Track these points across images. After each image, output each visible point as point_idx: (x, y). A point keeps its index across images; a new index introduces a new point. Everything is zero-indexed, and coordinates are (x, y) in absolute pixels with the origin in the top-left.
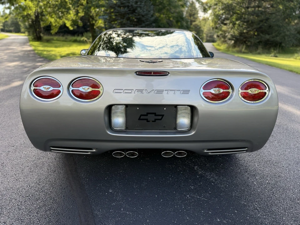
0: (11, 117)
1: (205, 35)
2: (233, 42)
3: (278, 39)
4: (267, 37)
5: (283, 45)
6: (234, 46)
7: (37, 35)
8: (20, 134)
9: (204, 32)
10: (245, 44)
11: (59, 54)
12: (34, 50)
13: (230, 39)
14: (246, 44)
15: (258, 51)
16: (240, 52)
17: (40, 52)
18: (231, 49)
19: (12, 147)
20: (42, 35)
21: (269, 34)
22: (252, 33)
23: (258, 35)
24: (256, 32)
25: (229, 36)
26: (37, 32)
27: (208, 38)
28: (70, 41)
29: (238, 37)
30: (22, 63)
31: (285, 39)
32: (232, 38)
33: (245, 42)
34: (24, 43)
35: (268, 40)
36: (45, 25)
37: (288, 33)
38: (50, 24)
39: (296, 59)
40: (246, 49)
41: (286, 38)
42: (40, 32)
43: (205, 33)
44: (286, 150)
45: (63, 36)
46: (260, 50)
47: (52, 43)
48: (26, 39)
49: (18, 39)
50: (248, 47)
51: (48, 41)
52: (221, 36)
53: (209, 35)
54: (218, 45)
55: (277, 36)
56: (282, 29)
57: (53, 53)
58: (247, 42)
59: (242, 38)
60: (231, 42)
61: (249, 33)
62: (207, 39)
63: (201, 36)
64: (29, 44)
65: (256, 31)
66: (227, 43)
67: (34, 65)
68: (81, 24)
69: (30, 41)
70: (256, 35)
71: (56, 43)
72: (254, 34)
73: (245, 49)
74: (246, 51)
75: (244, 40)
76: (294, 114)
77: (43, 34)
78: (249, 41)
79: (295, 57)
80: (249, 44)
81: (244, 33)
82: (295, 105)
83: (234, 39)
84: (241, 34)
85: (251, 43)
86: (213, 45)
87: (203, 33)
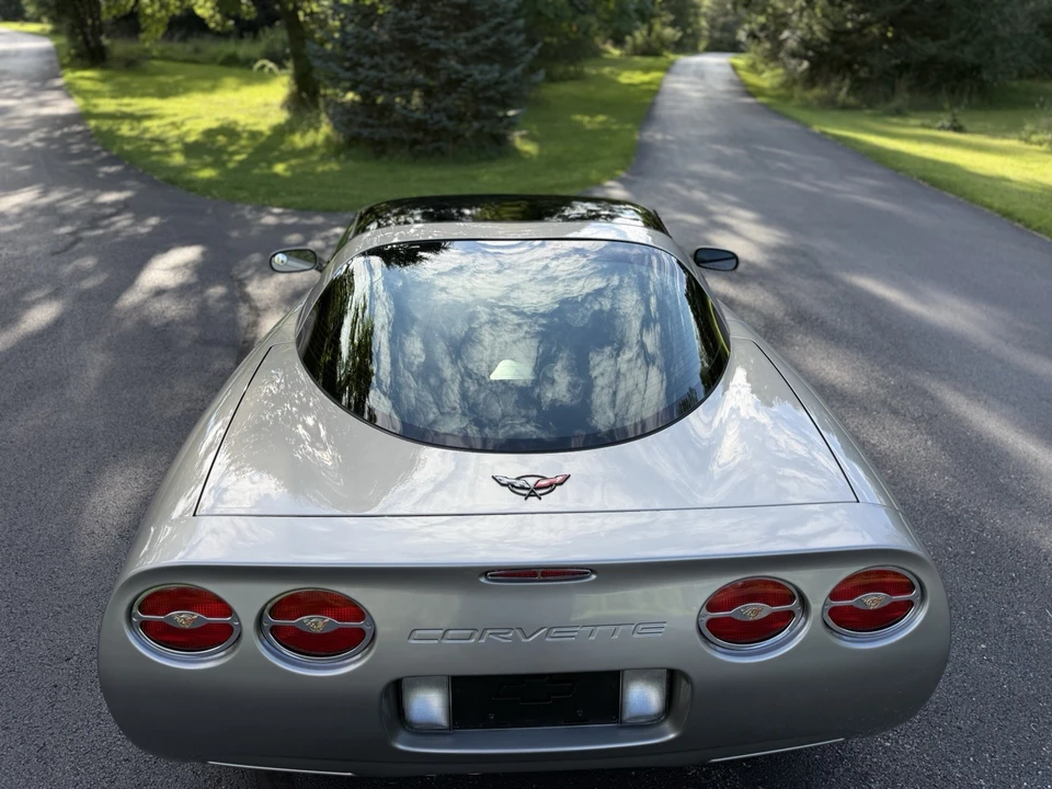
0: (43, 503)
1: (704, 23)
2: (806, 64)
3: (968, 55)
4: (931, 48)
5: (985, 76)
6: (811, 79)
7: (87, 42)
8: (82, 596)
9: (703, 10)
10: (848, 74)
11: (174, 133)
12: (81, 117)
13: (794, 55)
14: (854, 72)
15: (897, 102)
16: (830, 105)
17: (105, 125)
18: (798, 90)
19: (65, 665)
20: (105, 41)
21: (935, 38)
22: (875, 30)
23: (897, 39)
24: (891, 29)
25: (792, 44)
26: (88, 30)
27: (717, 35)
28: (212, 60)
29: (825, 49)
30: (45, 193)
31: (993, 52)
32: (803, 51)
33: (849, 65)
34: (42, 80)
35: (932, 60)
36: (114, 12)
37: (1004, 31)
38: (133, 7)
39: (1027, 141)
40: (852, 91)
41: (997, 49)
42: (99, 30)
43: (705, 15)
44: (973, 644)
45: (184, 39)
46: (902, 98)
47: (144, 72)
48: (47, 52)
49: (17, 54)
50: (858, 86)
51: (131, 65)
52: (762, 35)
53: (721, 20)
54: (753, 68)
55: (964, 42)
56: (983, 16)
57: (153, 126)
58: (856, 67)
59: (839, 50)
60: (800, 64)
61: (866, 31)
62: (711, 37)
63: (689, 25)
64: (59, 82)
65: (892, 24)
66: (785, 66)
67: (91, 204)
68: (248, 13)
69: (63, 66)
70: (888, 41)
71: (162, 72)
72: (884, 35)
73: (848, 93)
74: (852, 100)
75: (847, 57)
76: (1008, 453)
77: (108, 37)
78: (864, 64)
79: (1024, 135)
80: (863, 73)
81: (848, 32)
82: (1014, 404)
83: (811, 53)
84: (837, 34)
85: (871, 72)
86: (734, 67)
87: (696, 15)
